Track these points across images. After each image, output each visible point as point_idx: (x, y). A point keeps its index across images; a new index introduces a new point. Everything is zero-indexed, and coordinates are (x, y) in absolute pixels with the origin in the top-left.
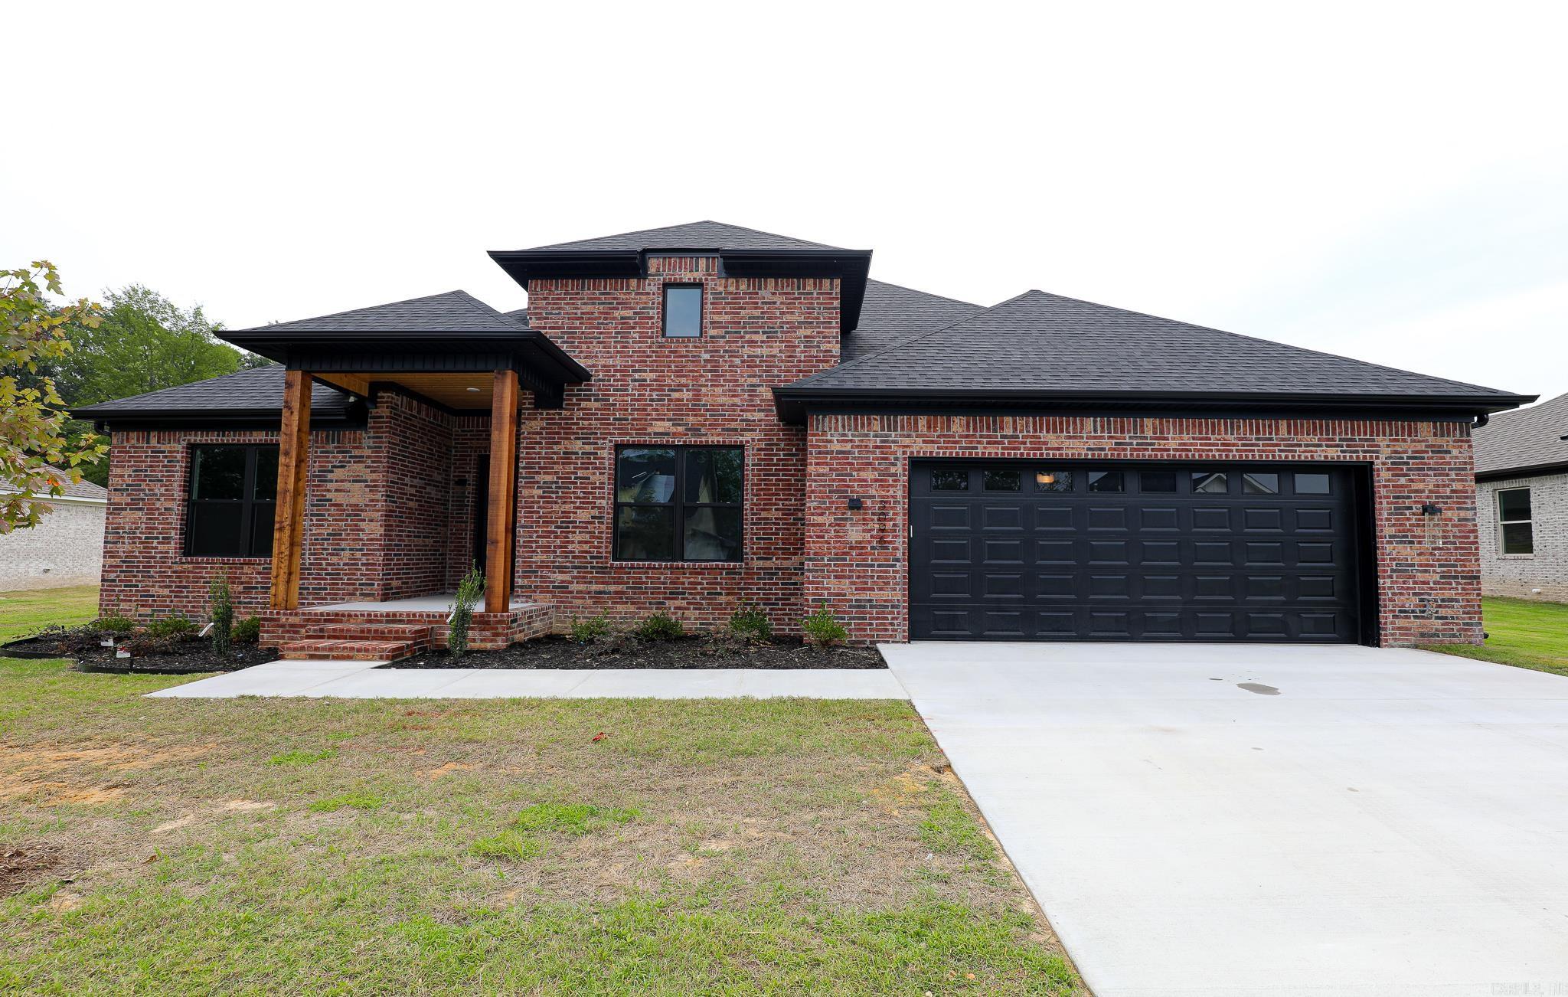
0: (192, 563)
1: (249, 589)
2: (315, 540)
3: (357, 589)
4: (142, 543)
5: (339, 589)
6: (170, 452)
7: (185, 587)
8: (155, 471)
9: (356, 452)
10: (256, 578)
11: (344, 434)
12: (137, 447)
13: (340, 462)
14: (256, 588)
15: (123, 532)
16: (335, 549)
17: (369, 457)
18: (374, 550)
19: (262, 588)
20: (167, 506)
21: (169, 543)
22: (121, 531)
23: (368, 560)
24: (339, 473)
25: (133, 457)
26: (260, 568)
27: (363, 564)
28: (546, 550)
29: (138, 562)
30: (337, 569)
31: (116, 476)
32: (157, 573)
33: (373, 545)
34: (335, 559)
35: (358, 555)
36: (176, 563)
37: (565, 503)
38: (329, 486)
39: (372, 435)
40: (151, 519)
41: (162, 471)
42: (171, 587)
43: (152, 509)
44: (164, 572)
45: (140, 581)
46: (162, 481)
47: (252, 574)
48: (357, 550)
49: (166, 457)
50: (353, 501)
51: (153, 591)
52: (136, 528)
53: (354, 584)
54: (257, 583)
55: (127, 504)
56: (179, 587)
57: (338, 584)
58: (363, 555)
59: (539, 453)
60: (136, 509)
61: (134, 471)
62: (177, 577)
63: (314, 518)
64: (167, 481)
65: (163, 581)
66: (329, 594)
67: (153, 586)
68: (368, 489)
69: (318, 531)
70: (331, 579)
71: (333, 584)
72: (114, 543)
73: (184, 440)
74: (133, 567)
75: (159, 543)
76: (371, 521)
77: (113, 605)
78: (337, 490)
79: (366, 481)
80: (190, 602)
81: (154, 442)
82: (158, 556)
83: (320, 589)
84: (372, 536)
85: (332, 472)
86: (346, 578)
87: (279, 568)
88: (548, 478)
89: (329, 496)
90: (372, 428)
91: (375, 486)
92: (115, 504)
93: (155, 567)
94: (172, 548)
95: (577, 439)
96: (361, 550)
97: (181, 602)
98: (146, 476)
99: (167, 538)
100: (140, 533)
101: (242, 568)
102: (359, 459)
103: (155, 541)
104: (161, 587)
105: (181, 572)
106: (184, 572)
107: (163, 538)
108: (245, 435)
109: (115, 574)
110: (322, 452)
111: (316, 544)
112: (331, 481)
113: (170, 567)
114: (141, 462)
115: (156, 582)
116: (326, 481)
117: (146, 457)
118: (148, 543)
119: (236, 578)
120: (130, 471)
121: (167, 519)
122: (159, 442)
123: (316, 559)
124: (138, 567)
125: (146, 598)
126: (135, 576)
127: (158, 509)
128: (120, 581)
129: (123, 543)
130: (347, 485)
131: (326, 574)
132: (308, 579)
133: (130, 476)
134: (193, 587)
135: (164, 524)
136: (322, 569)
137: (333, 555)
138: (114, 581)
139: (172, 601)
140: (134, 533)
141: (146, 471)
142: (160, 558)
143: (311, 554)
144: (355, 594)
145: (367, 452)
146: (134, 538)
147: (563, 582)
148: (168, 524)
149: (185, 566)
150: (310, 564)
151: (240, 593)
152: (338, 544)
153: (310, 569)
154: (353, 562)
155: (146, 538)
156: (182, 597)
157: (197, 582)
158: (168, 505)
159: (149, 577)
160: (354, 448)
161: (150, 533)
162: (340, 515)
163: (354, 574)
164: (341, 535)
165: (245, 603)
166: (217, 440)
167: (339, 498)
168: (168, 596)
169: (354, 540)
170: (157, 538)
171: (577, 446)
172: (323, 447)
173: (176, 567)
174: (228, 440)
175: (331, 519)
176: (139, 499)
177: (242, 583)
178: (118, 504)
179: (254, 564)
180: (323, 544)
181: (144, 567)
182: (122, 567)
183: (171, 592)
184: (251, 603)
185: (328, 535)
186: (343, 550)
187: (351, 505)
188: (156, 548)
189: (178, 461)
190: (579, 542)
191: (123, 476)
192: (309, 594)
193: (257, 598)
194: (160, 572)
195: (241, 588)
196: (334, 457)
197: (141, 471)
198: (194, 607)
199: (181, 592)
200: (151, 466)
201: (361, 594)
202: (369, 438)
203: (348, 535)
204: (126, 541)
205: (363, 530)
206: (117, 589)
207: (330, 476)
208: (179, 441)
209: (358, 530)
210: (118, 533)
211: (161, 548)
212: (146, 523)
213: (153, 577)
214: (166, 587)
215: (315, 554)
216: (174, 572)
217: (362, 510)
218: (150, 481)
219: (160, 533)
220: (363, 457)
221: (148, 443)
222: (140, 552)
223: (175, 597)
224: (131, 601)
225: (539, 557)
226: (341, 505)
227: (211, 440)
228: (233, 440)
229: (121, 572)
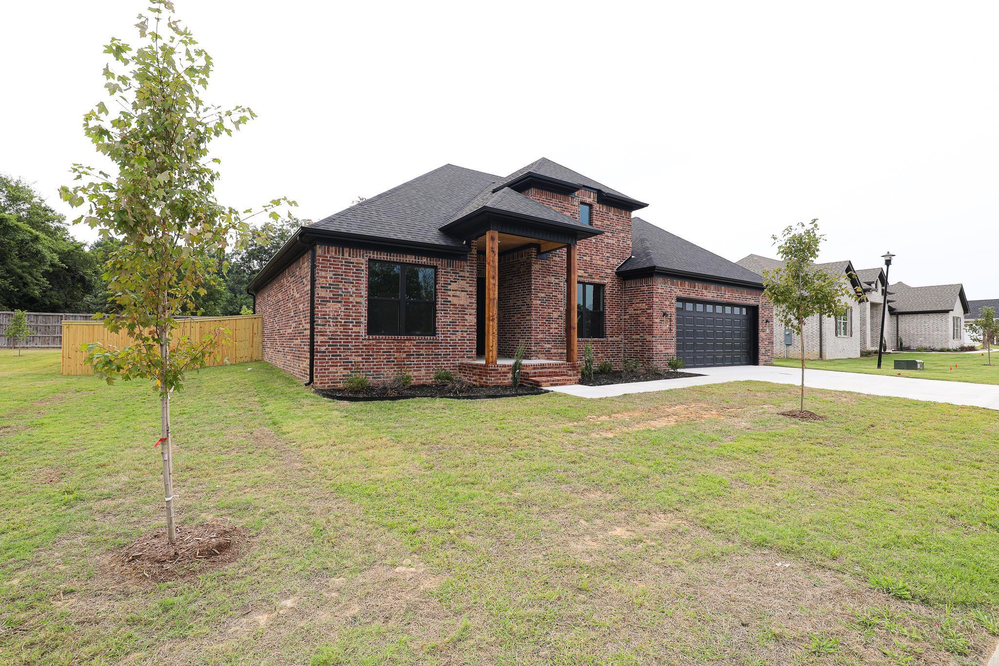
0: (376, 339)
1: (409, 355)
2: (444, 325)
3: (464, 354)
4: (342, 325)
5: (456, 355)
6: (357, 263)
7: (371, 355)
8: (348, 276)
9: (461, 274)
10: (413, 349)
11: (456, 263)
12: (335, 258)
13: (454, 279)
14: (413, 355)
15: (329, 318)
16: (454, 331)
17: (468, 277)
18: (472, 332)
19: (417, 355)
20: (358, 301)
21: (360, 326)
22: (327, 317)
23: (469, 337)
24: (453, 286)
25: (332, 264)
26: (415, 342)
27: (467, 340)
28: (543, 332)
29: (340, 339)
30: (455, 343)
31: (321, 277)
32: (353, 346)
33: (472, 328)
34: (454, 337)
35: (465, 334)
36: (365, 339)
37: (549, 308)
38: (450, 293)
39: (468, 264)
40: (347, 309)
41: (352, 276)
42: (362, 355)
43: (347, 302)
44: (358, 346)
45: (342, 352)
46: (353, 283)
47: (410, 346)
48: (465, 331)
49: (355, 266)
50: (462, 303)
51: (352, 359)
52: (337, 315)
53: (464, 351)
54: (414, 352)
55: (331, 298)
56: (368, 355)
57: (455, 352)
58: (467, 334)
59: (539, 282)
60: (337, 302)
61: (334, 275)
62: (366, 349)
63: (443, 312)
64: (356, 283)
65: (358, 352)
66: (451, 357)
67: (351, 355)
68: (468, 296)
69: (444, 320)
70: (452, 349)
71: (453, 352)
72: (323, 325)
73: (367, 256)
74: (337, 342)
75: (353, 326)
76: (470, 315)
77: (325, 369)
78: (453, 296)
79: (467, 291)
80: (375, 365)
81: (346, 255)
82: (353, 334)
83: (447, 355)
84: (471, 324)
85: (450, 284)
86: (459, 348)
87: (493, 341)
88: (543, 295)
89: (449, 299)
90: (469, 260)
91: (471, 295)
92: (322, 297)
93: (352, 342)
94: (363, 329)
95: (552, 276)
96: (466, 331)
97: (370, 365)
98: (342, 279)
99: (359, 323)
100: (341, 319)
101: (405, 343)
102: (463, 278)
103: (351, 324)
104: (356, 356)
105: (368, 346)
106: (370, 345)
107: (356, 322)
108: (403, 257)
109: (325, 348)
110: (444, 272)
111: (444, 328)
112: (450, 290)
113: (361, 342)
114: (338, 268)
115: (353, 352)
116: (447, 290)
117: (342, 265)
118: (346, 326)
119: (402, 349)
120: (331, 274)
121: (358, 309)
122: (349, 256)
123: (444, 337)
124: (340, 342)
125: (346, 365)
126: (339, 349)
127: (352, 302)
128: (329, 352)
129: (329, 325)
130: (458, 293)
131: (450, 346)
132: (441, 349)
133: (331, 278)
134: (376, 355)
135: (356, 313)
136: (447, 343)
137: (452, 334)
138: (325, 352)
139: (363, 365)
140: (337, 318)
141: (342, 275)
142: (355, 336)
143: (442, 334)
144: (464, 357)
145: (467, 274)
146: (337, 322)
147: (549, 348)
148: (359, 313)
149: (371, 342)
150: (442, 340)
151: (404, 358)
152: (455, 328)
153: (441, 343)
154: (463, 339)
155: (345, 322)
156: (370, 362)
157: (379, 352)
158: (358, 299)
159: (348, 349)
160: (461, 271)
161: (347, 319)
162: (456, 311)
163: (463, 346)
164: (456, 322)
165: (408, 364)
166: (387, 258)
167: (454, 300)
168: (361, 362)
169: (463, 326)
170: (352, 322)
171: (553, 279)
172: (445, 269)
173: (365, 342)
174: (394, 259)
175: (451, 313)
176: (338, 295)
177: (405, 352)
178: (324, 298)
179: (411, 340)
180: (447, 328)
181: (344, 342)
182: (329, 342)
183: (362, 359)
184: (411, 364)
185: (450, 322)
186: (457, 331)
187: (461, 305)
188: (352, 329)
189: (363, 270)
190: (555, 328)
191: (327, 278)
192: (441, 358)
193: (414, 361)
194: (355, 346)
195: (404, 355)
196: (451, 276)
197: (339, 275)
198: (377, 368)
199: (370, 359)
200: (345, 272)
201: (467, 357)
202: (467, 266)
203: (460, 322)
204: (331, 324)
205: (466, 320)
206: (327, 358)
207: (449, 287)
208: (363, 256)
209: (464, 320)
210: (326, 318)
211: (355, 329)
212: (344, 312)
213: (350, 349)
214: (359, 356)
215: (444, 334)
216: (365, 346)
217: (466, 308)
218: (345, 282)
219: (354, 319)
220: (465, 277)
221: (343, 255)
222: (341, 332)
223: (366, 362)
224: (337, 366)
225: (540, 336)
226: (456, 305)
227: (384, 258)
228: (397, 259)
229: (329, 346)
